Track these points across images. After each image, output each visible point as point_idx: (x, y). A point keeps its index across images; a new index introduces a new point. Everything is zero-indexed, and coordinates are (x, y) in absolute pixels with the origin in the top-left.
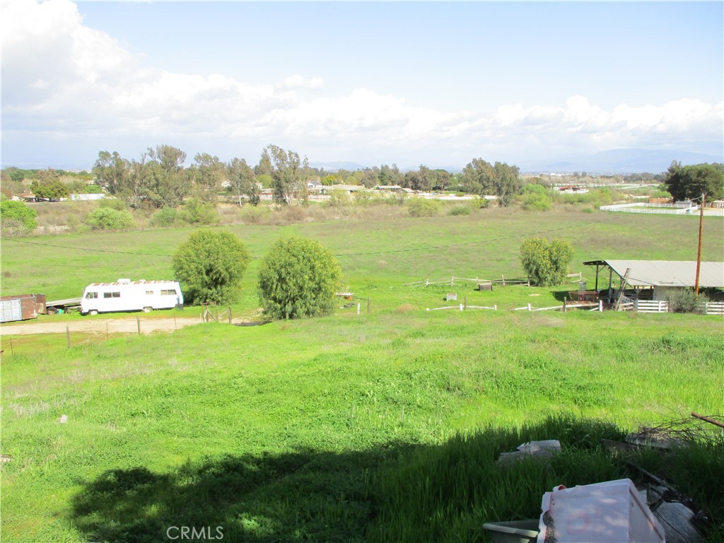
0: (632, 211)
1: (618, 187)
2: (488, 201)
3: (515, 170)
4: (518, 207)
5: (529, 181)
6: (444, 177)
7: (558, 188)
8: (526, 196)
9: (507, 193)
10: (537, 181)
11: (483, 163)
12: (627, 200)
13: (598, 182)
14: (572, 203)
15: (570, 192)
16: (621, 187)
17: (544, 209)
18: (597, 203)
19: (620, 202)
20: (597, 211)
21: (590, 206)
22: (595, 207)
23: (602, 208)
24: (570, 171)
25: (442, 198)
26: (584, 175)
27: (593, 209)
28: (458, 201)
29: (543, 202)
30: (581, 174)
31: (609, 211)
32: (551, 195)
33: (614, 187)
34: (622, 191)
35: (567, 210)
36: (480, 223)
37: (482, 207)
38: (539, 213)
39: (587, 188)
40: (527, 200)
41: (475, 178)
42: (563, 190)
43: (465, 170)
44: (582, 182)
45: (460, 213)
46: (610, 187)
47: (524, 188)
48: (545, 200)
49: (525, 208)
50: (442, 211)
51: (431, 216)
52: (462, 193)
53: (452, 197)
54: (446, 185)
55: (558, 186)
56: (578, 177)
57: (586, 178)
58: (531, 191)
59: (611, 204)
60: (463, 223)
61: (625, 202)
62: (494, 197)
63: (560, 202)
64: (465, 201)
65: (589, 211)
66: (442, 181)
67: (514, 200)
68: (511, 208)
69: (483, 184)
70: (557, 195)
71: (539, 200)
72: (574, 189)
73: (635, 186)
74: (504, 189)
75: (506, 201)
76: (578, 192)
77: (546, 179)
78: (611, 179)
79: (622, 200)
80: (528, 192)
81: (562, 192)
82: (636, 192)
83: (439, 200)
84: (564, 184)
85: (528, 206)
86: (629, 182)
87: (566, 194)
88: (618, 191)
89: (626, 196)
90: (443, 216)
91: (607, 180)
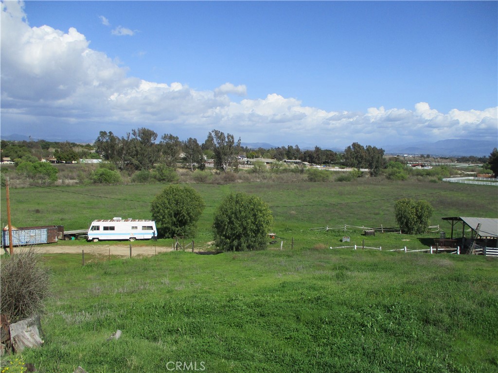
0: (466, 182)
1: (453, 165)
2: (363, 172)
3: (381, 152)
4: (384, 177)
5: (390, 159)
6: (331, 155)
7: (410, 165)
8: (389, 170)
9: (376, 167)
10: (396, 160)
11: (359, 146)
12: (460, 174)
13: (438, 162)
14: (422, 176)
15: (420, 168)
16: (455, 165)
17: (403, 179)
18: (440, 176)
19: (455, 176)
20: (440, 182)
21: (434, 178)
22: (439, 179)
23: (444, 179)
24: (418, 153)
25: (330, 169)
26: (428, 156)
27: (437, 180)
28: (341, 172)
29: (402, 174)
30: (425, 156)
31: (449, 182)
32: (406, 169)
33: (450, 165)
34: (456, 168)
35: (419, 181)
36: (359, 188)
37: (359, 177)
38: (400, 182)
39: (431, 165)
40: (390, 172)
41: (353, 156)
42: (415, 166)
43: (346, 151)
44: (427, 161)
45: (344, 180)
46: (447, 165)
47: (388, 164)
48: (402, 173)
49: (388, 178)
50: (332, 178)
51: (324, 181)
52: (343, 166)
53: (337, 169)
54: (332, 160)
55: (410, 164)
56: (424, 158)
57: (430, 158)
58: (393, 167)
59: (450, 177)
60: (347, 187)
61: (459, 176)
62: (367, 170)
63: (413, 175)
64: (346, 172)
65: (434, 182)
66: (329, 158)
67: (381, 172)
68: (379, 178)
69: (358, 160)
70: (411, 170)
71: (399, 172)
72: (422, 166)
73: (466, 165)
74: (374, 164)
75: (375, 173)
76: (425, 168)
77: (402, 159)
78: (448, 160)
79: (457, 174)
80: (391, 167)
81: (414, 168)
82: (466, 169)
83: (329, 171)
84: (414, 163)
85: (392, 177)
86: (460, 162)
87: (417, 169)
88: (453, 168)
89: (459, 172)
90: (332, 182)
91: (444, 160)
